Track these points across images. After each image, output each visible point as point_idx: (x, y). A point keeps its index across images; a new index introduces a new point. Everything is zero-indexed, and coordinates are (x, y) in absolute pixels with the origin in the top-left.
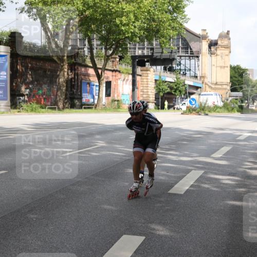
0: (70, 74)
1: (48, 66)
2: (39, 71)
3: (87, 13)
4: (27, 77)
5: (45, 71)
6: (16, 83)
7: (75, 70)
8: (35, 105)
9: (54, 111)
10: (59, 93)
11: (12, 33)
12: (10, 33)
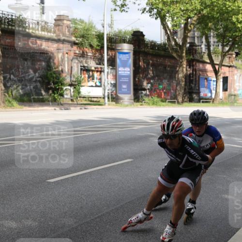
0: (188, 69)
1: (168, 62)
2: (160, 67)
3: (205, 12)
4: (148, 72)
5: (165, 68)
6: (138, 79)
7: (193, 66)
8: (156, 99)
9: (173, 105)
10: (178, 88)
11: (135, 32)
12: (133, 32)
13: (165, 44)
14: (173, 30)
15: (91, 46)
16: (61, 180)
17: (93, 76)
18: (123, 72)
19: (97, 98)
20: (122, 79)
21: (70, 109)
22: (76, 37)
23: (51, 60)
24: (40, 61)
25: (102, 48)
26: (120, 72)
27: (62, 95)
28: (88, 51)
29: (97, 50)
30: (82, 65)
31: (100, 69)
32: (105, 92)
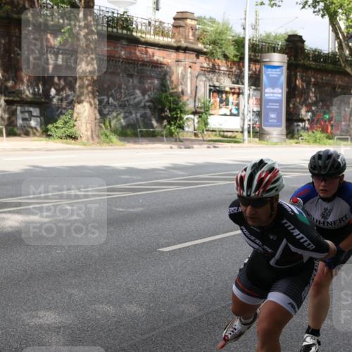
1: (338, 81)
2: (326, 88)
4: (309, 95)
5: (334, 88)
6: (294, 104)
8: (319, 134)
11: (290, 36)
12: (287, 37)
13: (334, 54)
14: (348, 33)
15: (226, 57)
16: (180, 249)
17: (227, 100)
18: (272, 95)
19: (232, 132)
20: (270, 104)
21: (193, 148)
22: (203, 43)
23: (168, 77)
24: (151, 77)
25: (242, 59)
26: (266, 95)
27: (181, 127)
28: (220, 64)
29: (234, 63)
30: (212, 84)
31: (237, 91)
32: (244, 124)
